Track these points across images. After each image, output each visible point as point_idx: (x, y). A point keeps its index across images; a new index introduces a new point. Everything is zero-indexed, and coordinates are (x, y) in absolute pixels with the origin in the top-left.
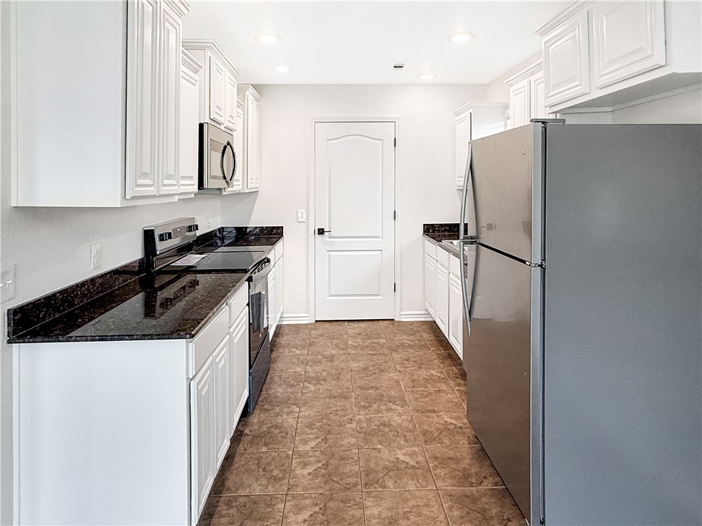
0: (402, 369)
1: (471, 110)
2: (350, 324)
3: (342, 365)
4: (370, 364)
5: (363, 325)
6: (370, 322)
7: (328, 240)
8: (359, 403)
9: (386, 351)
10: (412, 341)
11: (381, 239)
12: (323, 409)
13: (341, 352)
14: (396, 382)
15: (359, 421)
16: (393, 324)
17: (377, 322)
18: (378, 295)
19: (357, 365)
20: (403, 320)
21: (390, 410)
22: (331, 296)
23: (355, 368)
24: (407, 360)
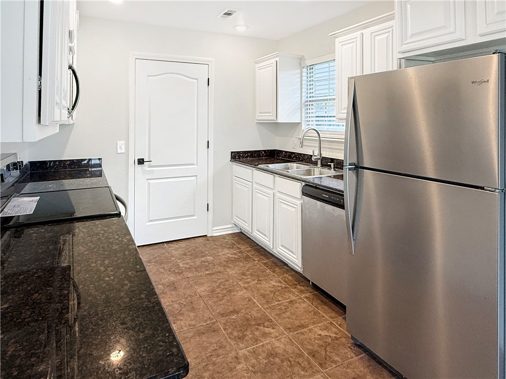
0: (246, 285)
1: (277, 59)
2: (170, 245)
3: (188, 292)
4: (215, 285)
5: (183, 244)
6: (187, 241)
7: (147, 169)
8: (231, 333)
9: (221, 269)
10: (235, 254)
11: (195, 166)
12: (200, 353)
13: (179, 277)
14: (249, 300)
15: (246, 358)
16: (208, 240)
17: (193, 240)
18: (193, 216)
19: (202, 289)
20: (215, 235)
21: (265, 335)
22: (151, 221)
23: (203, 294)
24: (244, 274)
